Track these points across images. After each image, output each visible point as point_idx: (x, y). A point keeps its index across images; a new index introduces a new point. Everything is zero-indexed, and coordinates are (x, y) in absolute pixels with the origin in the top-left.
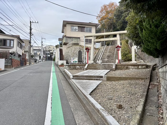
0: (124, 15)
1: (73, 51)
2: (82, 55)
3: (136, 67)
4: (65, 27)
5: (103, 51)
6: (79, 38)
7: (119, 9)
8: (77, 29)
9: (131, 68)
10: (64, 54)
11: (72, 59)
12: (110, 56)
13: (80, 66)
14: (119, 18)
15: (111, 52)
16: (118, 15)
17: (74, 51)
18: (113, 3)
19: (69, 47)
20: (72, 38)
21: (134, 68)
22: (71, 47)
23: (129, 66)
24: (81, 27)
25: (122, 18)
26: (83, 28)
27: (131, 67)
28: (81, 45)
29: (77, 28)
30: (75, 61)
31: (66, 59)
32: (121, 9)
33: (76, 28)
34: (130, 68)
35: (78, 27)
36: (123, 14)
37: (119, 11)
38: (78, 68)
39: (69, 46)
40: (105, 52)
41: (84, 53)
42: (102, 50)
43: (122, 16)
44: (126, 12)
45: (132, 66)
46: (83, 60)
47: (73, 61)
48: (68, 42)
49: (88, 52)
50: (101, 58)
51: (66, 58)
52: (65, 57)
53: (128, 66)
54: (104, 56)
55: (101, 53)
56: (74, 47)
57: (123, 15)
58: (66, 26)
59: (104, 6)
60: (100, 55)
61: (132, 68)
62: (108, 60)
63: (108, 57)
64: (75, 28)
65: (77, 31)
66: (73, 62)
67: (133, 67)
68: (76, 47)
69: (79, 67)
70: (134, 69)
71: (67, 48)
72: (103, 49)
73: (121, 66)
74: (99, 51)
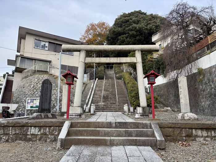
0: (122, 39)
1: (33, 84)
2: (53, 93)
3: (213, 132)
4: (22, 40)
5: (94, 88)
6: (50, 62)
7: (113, 29)
8: (47, 47)
9: (199, 137)
10: (14, 89)
11: (29, 101)
12: (107, 96)
13: (40, 127)
14: (114, 42)
15: (108, 91)
16: (112, 37)
17: (37, 83)
18: (104, 23)
19: (26, 77)
20: (35, 60)
21: (207, 137)
22: (31, 75)
23: (194, 130)
24: (54, 43)
25: (117, 42)
26: (57, 45)
27: (199, 133)
28: (51, 74)
29: (47, 44)
30: (34, 106)
31: (16, 100)
32: (117, 29)
33: (45, 45)
34: (197, 136)
35: (49, 42)
36: (119, 37)
37: (114, 32)
38: (32, 134)
39: (26, 75)
40: (97, 89)
41: (57, 90)
42: (92, 86)
43: (118, 40)
44: (123, 35)
45: (202, 129)
46: (54, 105)
47: (31, 104)
48: (26, 68)
49: (69, 84)
50: (91, 100)
51: (17, 98)
52: (15, 95)
53: (192, 129)
54: (96, 96)
55: (91, 90)
56: (37, 76)
57: (120, 39)
58: (25, 38)
59: (91, 25)
60: (90, 94)
61: (202, 137)
62: (105, 105)
63: (105, 98)
64: (43, 43)
65: (47, 49)
66: (31, 107)
67: (205, 133)
68: (42, 76)
69: (40, 130)
70: (209, 139)
71: (23, 79)
72: (93, 84)
73: (171, 130)
74: (86, 88)
